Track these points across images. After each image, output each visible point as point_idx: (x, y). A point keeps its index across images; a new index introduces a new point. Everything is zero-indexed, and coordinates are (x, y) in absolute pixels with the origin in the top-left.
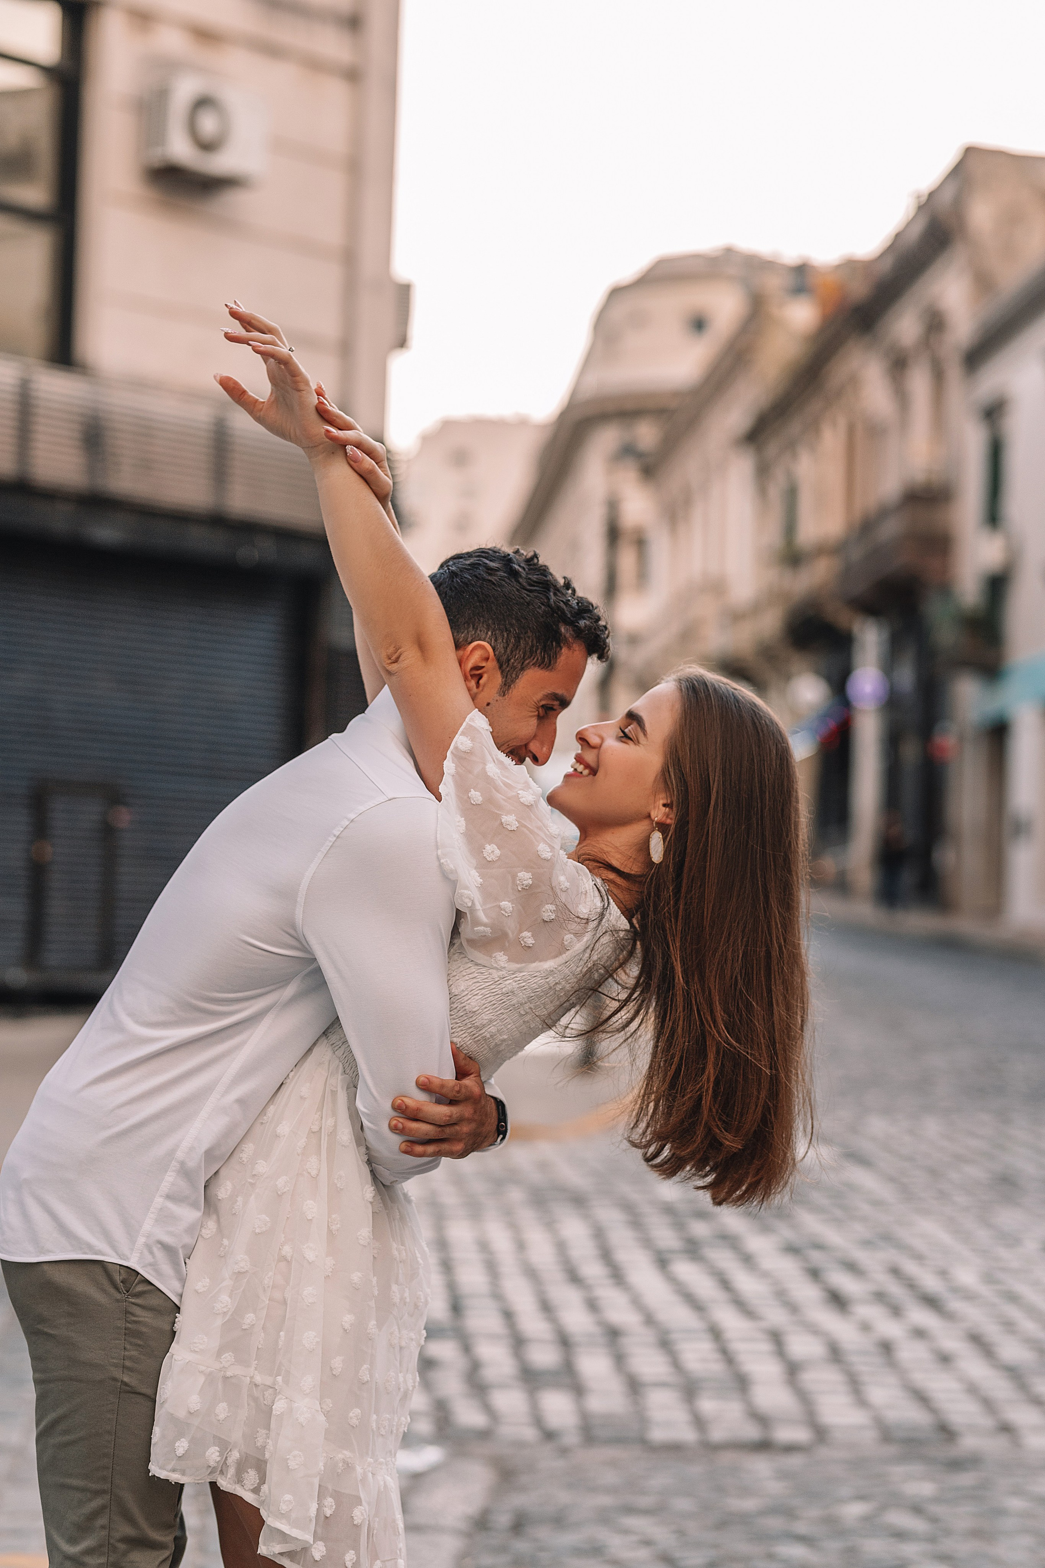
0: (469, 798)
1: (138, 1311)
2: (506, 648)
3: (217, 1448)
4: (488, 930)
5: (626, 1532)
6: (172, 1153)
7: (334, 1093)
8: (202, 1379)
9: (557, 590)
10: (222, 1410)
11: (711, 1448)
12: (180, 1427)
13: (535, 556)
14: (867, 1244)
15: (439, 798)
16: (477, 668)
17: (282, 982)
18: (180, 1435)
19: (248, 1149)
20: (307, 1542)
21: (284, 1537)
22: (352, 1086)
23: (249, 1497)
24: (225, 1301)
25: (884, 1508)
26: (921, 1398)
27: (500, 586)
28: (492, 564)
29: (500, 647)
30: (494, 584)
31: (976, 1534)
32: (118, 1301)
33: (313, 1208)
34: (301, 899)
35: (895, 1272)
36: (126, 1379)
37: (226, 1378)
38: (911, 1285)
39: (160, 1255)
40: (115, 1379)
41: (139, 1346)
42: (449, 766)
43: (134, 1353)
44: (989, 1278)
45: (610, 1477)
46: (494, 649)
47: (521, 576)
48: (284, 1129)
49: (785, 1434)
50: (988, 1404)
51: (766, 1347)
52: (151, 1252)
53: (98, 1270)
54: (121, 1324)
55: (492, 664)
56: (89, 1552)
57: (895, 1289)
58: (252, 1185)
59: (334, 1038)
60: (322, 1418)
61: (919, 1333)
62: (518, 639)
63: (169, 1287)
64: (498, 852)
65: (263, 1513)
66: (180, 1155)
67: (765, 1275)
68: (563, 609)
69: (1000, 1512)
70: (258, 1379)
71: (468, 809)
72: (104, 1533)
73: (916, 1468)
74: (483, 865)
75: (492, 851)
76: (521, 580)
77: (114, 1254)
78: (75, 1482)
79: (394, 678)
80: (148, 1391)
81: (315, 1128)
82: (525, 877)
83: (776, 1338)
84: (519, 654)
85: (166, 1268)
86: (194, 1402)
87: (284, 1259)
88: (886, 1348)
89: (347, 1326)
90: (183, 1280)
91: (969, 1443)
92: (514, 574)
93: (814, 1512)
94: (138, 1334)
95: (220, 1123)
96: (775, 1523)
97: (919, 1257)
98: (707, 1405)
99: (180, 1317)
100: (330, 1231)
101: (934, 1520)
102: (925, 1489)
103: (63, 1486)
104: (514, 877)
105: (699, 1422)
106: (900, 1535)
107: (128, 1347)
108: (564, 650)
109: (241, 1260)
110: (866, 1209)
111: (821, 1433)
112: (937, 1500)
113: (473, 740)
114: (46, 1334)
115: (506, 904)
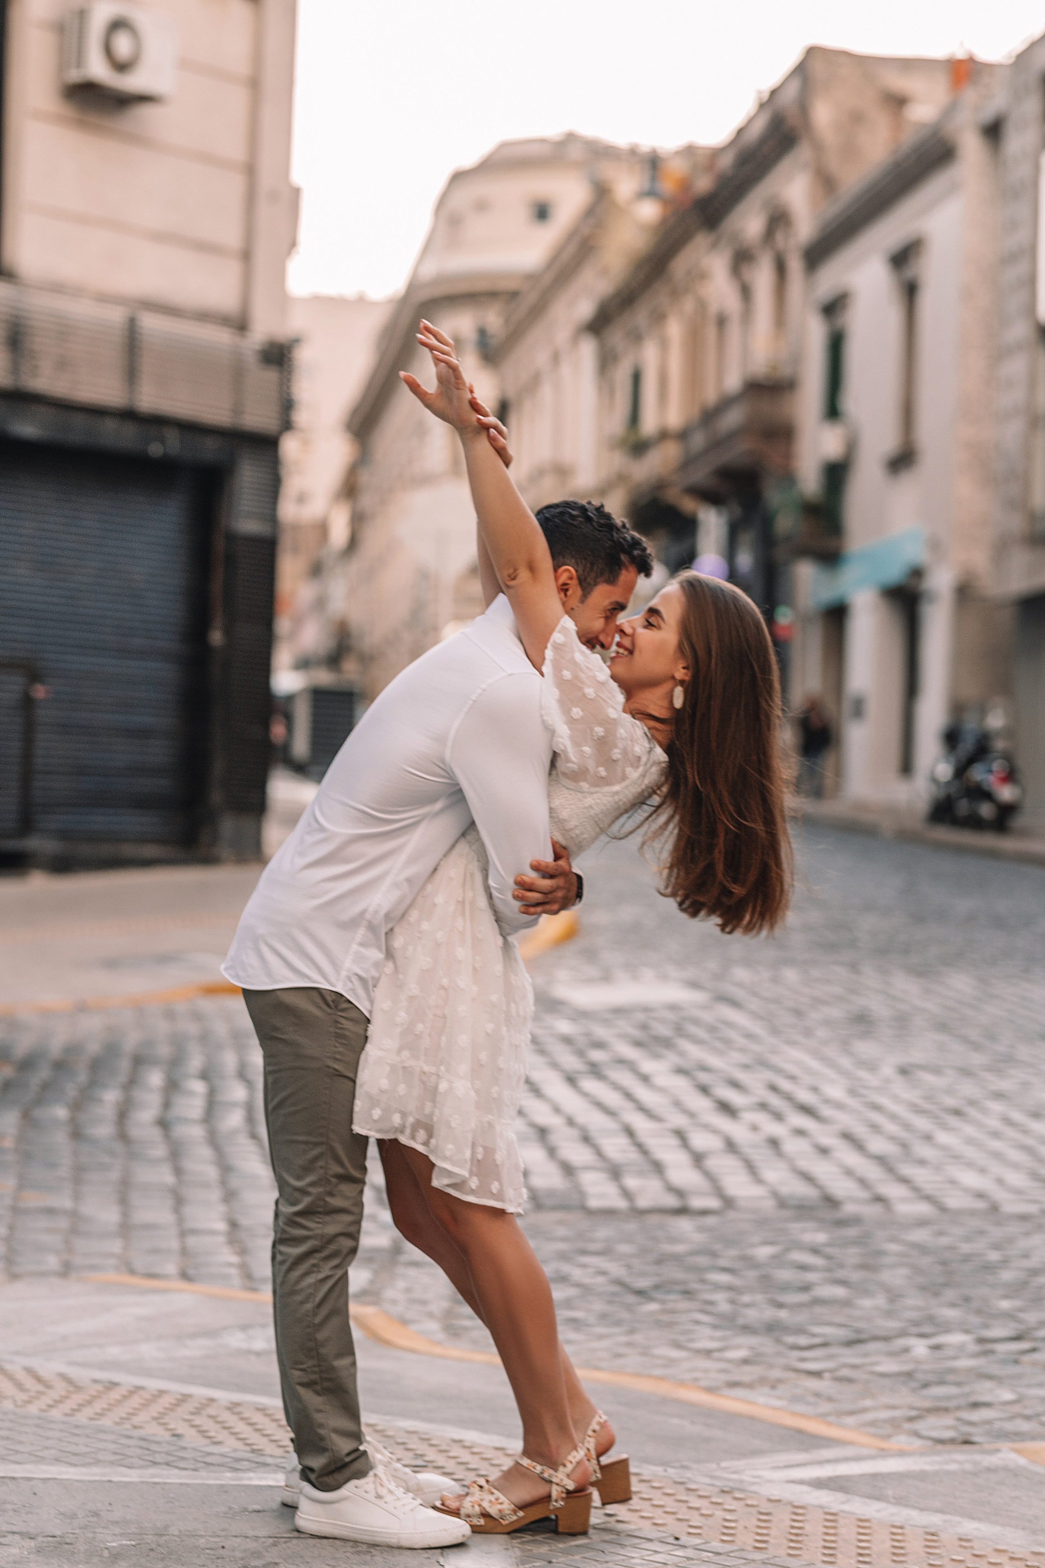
0: (562, 675)
1: (343, 1021)
2: (584, 571)
3: (399, 1115)
4: (576, 766)
5: (584, 1266)
6: (363, 913)
7: (472, 875)
8: (388, 1068)
9: (618, 529)
10: (402, 1089)
11: (640, 1213)
12: (373, 1102)
13: (602, 506)
14: (746, 1067)
15: (542, 674)
16: (565, 584)
17: (433, 800)
18: (372, 1107)
19: (414, 915)
20: (464, 1176)
21: (449, 1174)
22: (485, 871)
23: (420, 1148)
24: (402, 1016)
25: (787, 1250)
26: (808, 1178)
27: (580, 528)
28: (574, 513)
29: (580, 569)
30: (575, 526)
31: (864, 1267)
32: (329, 1014)
33: (461, 953)
34: (449, 744)
35: (774, 1088)
36: (336, 1067)
37: (404, 1068)
38: (789, 1098)
39: (357, 984)
40: (329, 1067)
41: (344, 1044)
42: (549, 653)
43: (341, 1049)
44: (852, 1092)
45: (562, 1231)
46: (576, 571)
47: (594, 521)
48: (439, 900)
49: (697, 1203)
50: (863, 1182)
51: (674, 1141)
52: (351, 981)
53: (315, 994)
54: (332, 1030)
55: (574, 582)
56: (313, 1184)
57: (775, 1101)
58: (419, 938)
59: (469, 837)
60: (473, 1093)
61: (800, 1132)
62: (592, 564)
63: (363, 1006)
64: (581, 713)
65: (433, 1158)
66: (368, 916)
67: (661, 1090)
68: (623, 544)
69: (881, 1253)
70: (426, 1068)
71: (561, 683)
72: (322, 1171)
73: (810, 1225)
74: (571, 722)
75: (577, 712)
76: (594, 524)
77: (326, 983)
78: (300, 1138)
79: (512, 591)
80: (351, 1075)
81: (460, 899)
82: (599, 731)
83: (681, 1135)
84: (593, 575)
85: (361, 992)
86: (384, 1083)
87: (443, 987)
88: (774, 1143)
89: (489, 1031)
90: (372, 1002)
91: (850, 1209)
92: (589, 519)
93: (733, 1252)
94: (344, 1037)
95: (396, 894)
96: (703, 1261)
97: (792, 1078)
98: (631, 1182)
99: (371, 1027)
100: (475, 969)
101: (829, 1257)
102: (821, 1237)
103: (292, 1142)
104: (592, 730)
105: (627, 1194)
106: (803, 1268)
107: (337, 1045)
108: (624, 572)
109: (413, 988)
110: (741, 1041)
111: (729, 1202)
112: (829, 1245)
113: (565, 636)
114: (278, 1039)
115: (587, 749)
